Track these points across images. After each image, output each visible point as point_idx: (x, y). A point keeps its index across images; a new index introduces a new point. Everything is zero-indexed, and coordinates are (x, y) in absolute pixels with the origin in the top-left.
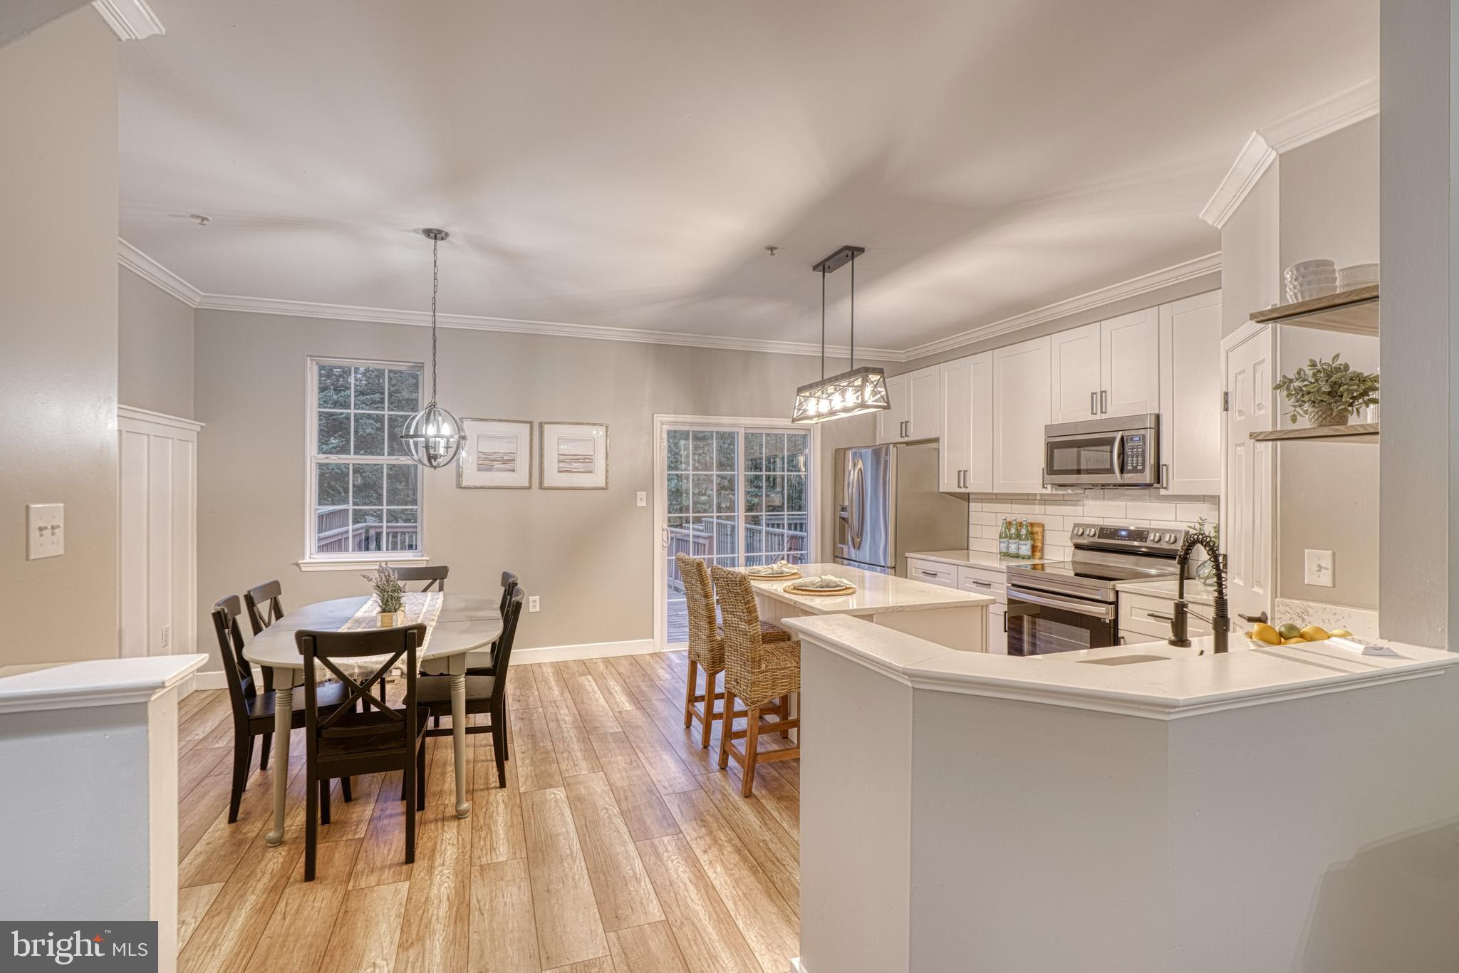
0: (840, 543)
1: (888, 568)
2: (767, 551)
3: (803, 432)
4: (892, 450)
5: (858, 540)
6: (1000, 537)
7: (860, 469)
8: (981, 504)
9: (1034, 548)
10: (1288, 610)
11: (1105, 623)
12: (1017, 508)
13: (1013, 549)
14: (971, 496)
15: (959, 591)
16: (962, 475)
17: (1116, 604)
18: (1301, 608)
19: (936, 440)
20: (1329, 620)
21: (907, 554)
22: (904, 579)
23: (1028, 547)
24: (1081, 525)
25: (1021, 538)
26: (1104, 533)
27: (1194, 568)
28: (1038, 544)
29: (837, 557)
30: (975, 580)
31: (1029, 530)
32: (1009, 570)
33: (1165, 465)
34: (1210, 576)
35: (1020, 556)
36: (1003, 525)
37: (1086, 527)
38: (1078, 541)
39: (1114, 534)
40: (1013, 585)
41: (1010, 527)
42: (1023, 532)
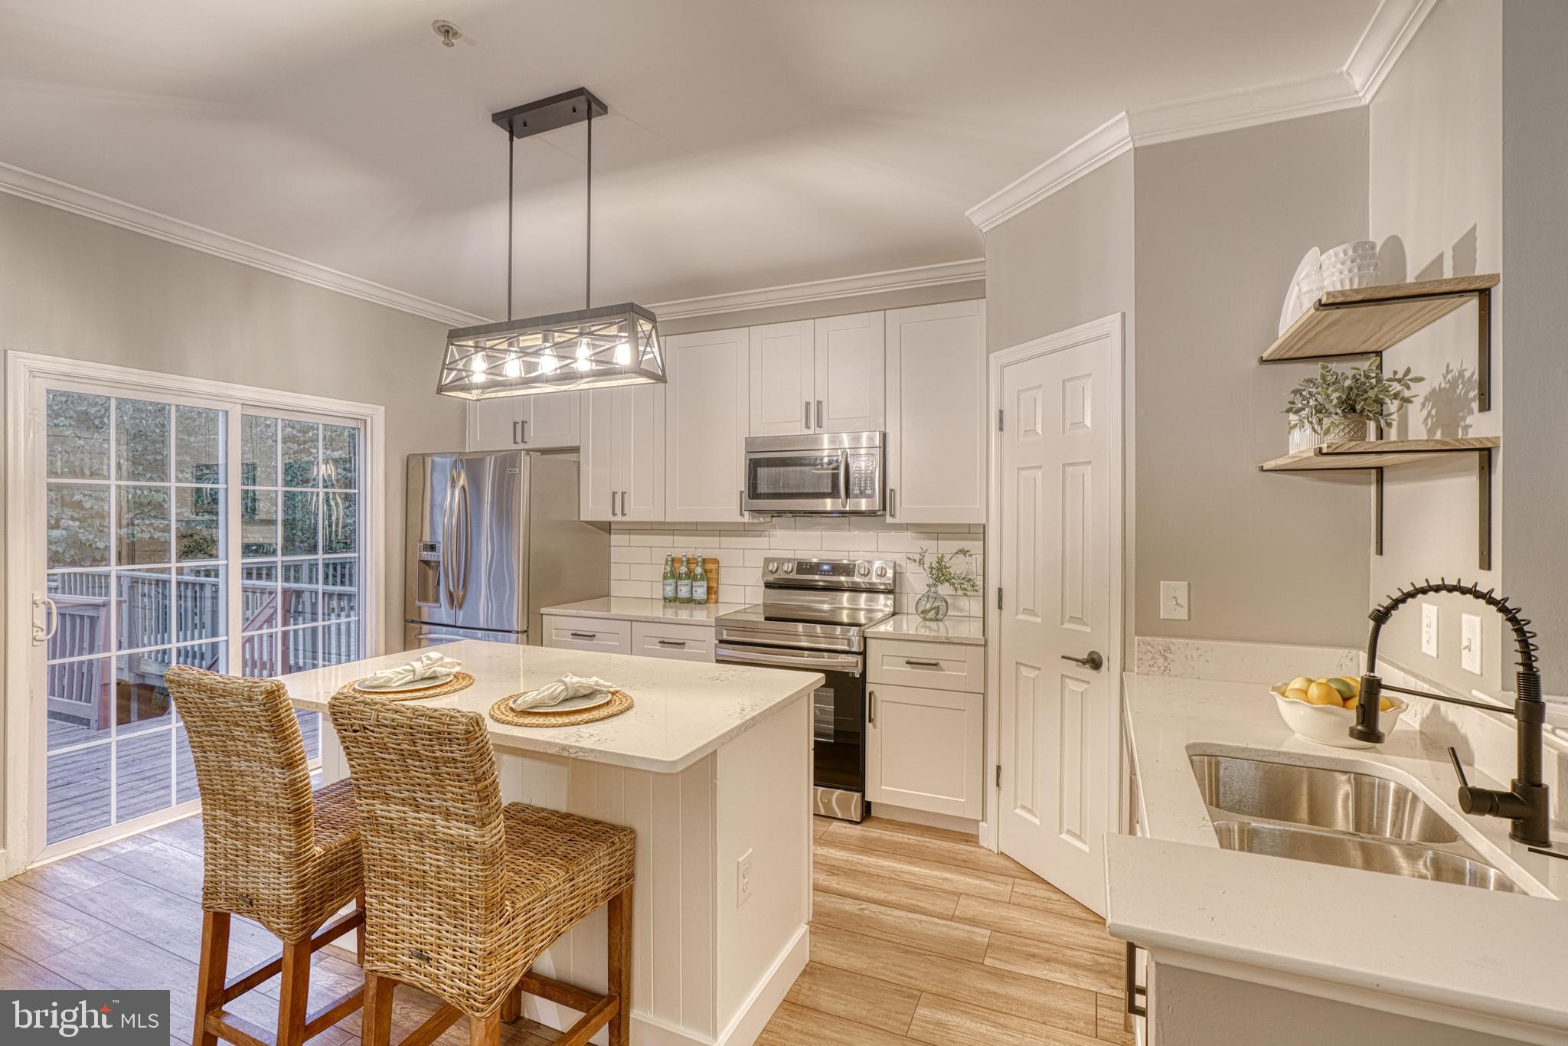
0: (417, 601)
1: (517, 632)
3: (353, 424)
4: (525, 460)
5: (461, 594)
6: (665, 578)
7: (463, 487)
8: (628, 536)
9: (709, 589)
10: (1150, 648)
11: (854, 677)
12: (679, 540)
13: (684, 592)
14: (613, 527)
16: (618, 499)
17: (863, 653)
18: (1163, 646)
19: (576, 450)
20: (1192, 656)
21: (543, 610)
23: (705, 589)
24: (773, 560)
25: (695, 578)
26: (803, 567)
27: (909, 602)
28: (713, 584)
29: (412, 621)
30: (661, 640)
31: (703, 568)
32: (721, 623)
33: (892, 490)
34: (931, 609)
35: (695, 600)
36: (666, 564)
37: (782, 561)
38: (771, 578)
39: (815, 568)
40: (721, 642)
41: (676, 565)
42: (699, 570)
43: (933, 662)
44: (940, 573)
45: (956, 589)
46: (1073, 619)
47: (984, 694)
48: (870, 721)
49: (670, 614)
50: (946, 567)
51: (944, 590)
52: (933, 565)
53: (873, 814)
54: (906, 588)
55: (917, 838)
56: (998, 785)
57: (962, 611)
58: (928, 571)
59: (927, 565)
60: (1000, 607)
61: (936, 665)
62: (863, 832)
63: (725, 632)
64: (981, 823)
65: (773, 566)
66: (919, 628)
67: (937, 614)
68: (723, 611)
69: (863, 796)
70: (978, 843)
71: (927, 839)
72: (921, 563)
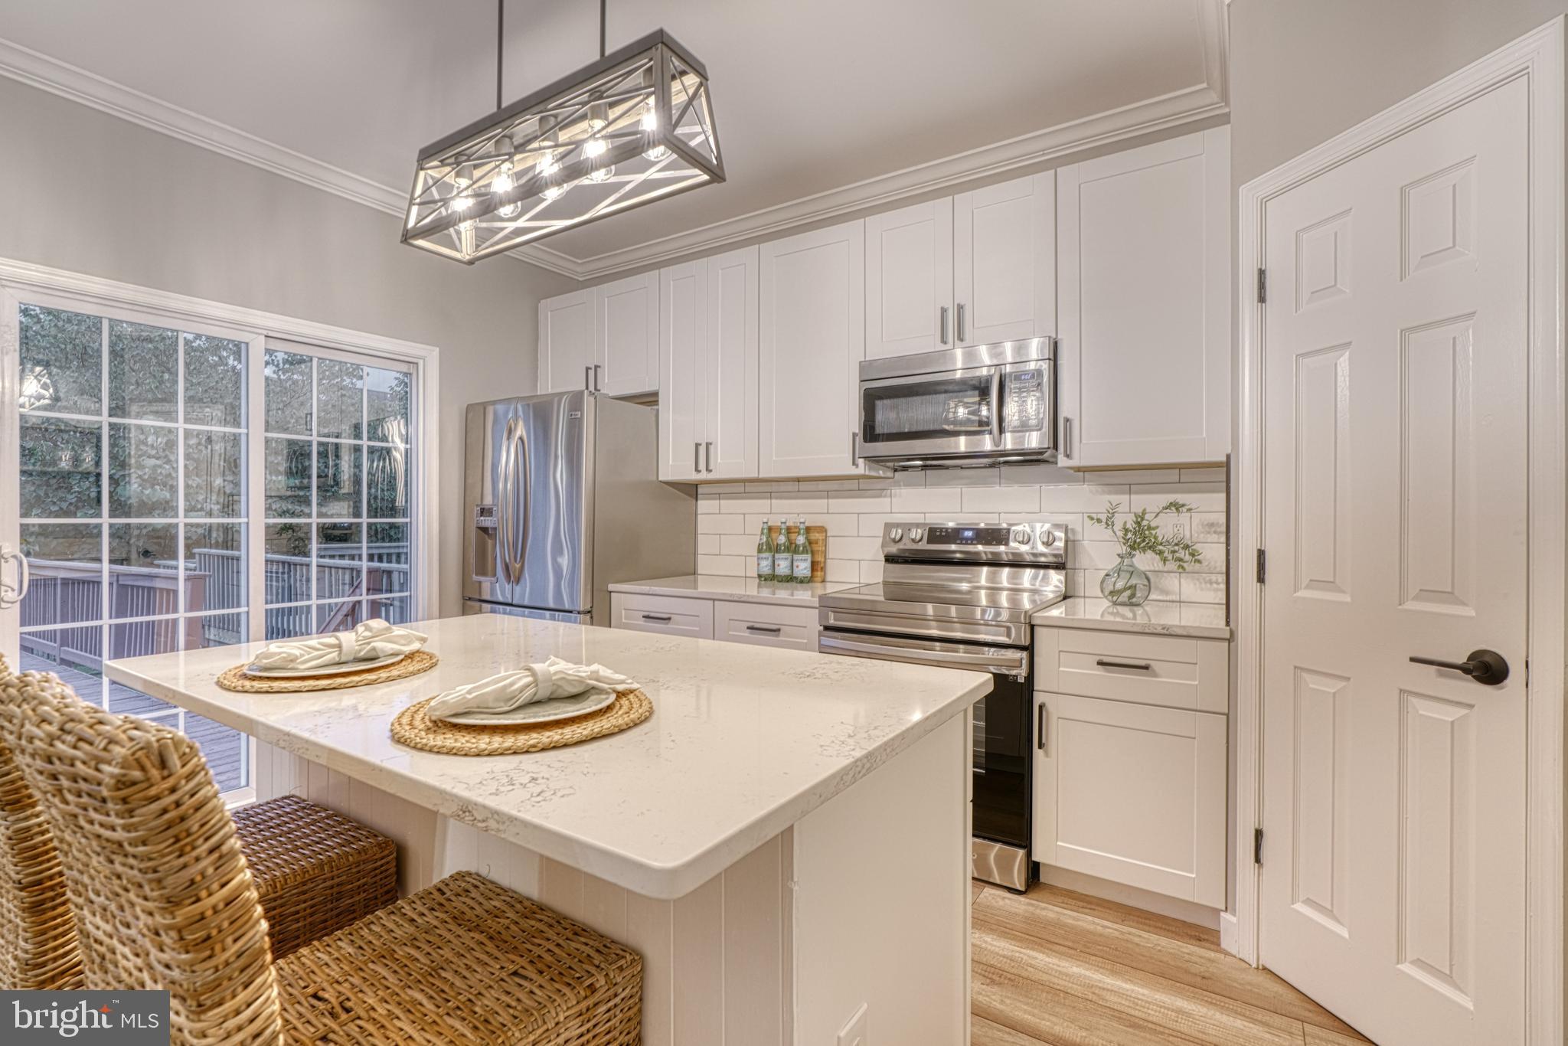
0: (476, 575)
1: (579, 613)
2: (319, 597)
3: (403, 368)
4: (588, 401)
5: (518, 566)
6: (760, 551)
7: (521, 438)
9: (814, 566)
11: (1015, 682)
13: (783, 568)
14: (698, 488)
15: (717, 643)
16: (702, 451)
17: (1030, 649)
19: (653, 396)
21: (611, 587)
22: (609, 629)
23: (808, 564)
24: (897, 525)
25: (796, 551)
26: (936, 534)
27: (1089, 581)
28: (819, 558)
29: (470, 599)
30: (750, 624)
31: (806, 538)
32: (827, 604)
33: (1067, 420)
34: (1125, 589)
35: (796, 578)
36: (762, 533)
37: (907, 527)
38: (893, 549)
39: (954, 535)
40: (827, 628)
41: (774, 535)
42: (801, 540)
43: (1142, 663)
44: (1140, 538)
45: (1165, 560)
46: (1426, 594)
47: (1228, 715)
48: (1040, 746)
49: (766, 593)
50: (1149, 528)
51: (1144, 561)
52: (1129, 526)
53: (1042, 879)
54: (1083, 561)
55: (1115, 926)
56: (1258, 860)
57: (1167, 593)
58: (1120, 534)
59: (1118, 526)
60: (1261, 579)
61: (1146, 668)
62: (1031, 909)
63: (832, 615)
64: (1222, 914)
65: (896, 533)
66: (1106, 615)
67: (1133, 596)
68: (831, 589)
69: (1029, 854)
70: (1219, 945)
71: (1134, 931)
72: (1109, 523)
